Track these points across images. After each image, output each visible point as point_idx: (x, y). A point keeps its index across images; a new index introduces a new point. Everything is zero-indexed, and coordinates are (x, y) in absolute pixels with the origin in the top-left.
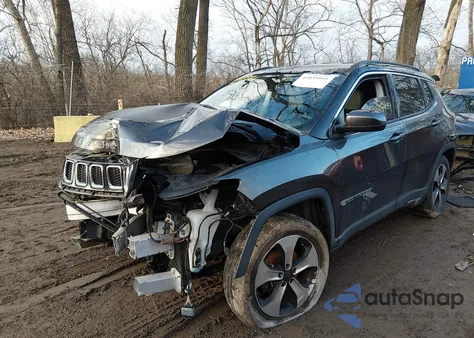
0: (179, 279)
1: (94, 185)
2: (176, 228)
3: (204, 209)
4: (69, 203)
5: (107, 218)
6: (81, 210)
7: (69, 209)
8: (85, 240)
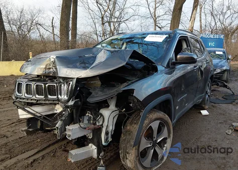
0: (96, 150)
1: (37, 96)
2: (94, 119)
3: (110, 108)
4: (20, 108)
5: (45, 115)
6: (28, 112)
7: (20, 112)
8: (31, 130)
